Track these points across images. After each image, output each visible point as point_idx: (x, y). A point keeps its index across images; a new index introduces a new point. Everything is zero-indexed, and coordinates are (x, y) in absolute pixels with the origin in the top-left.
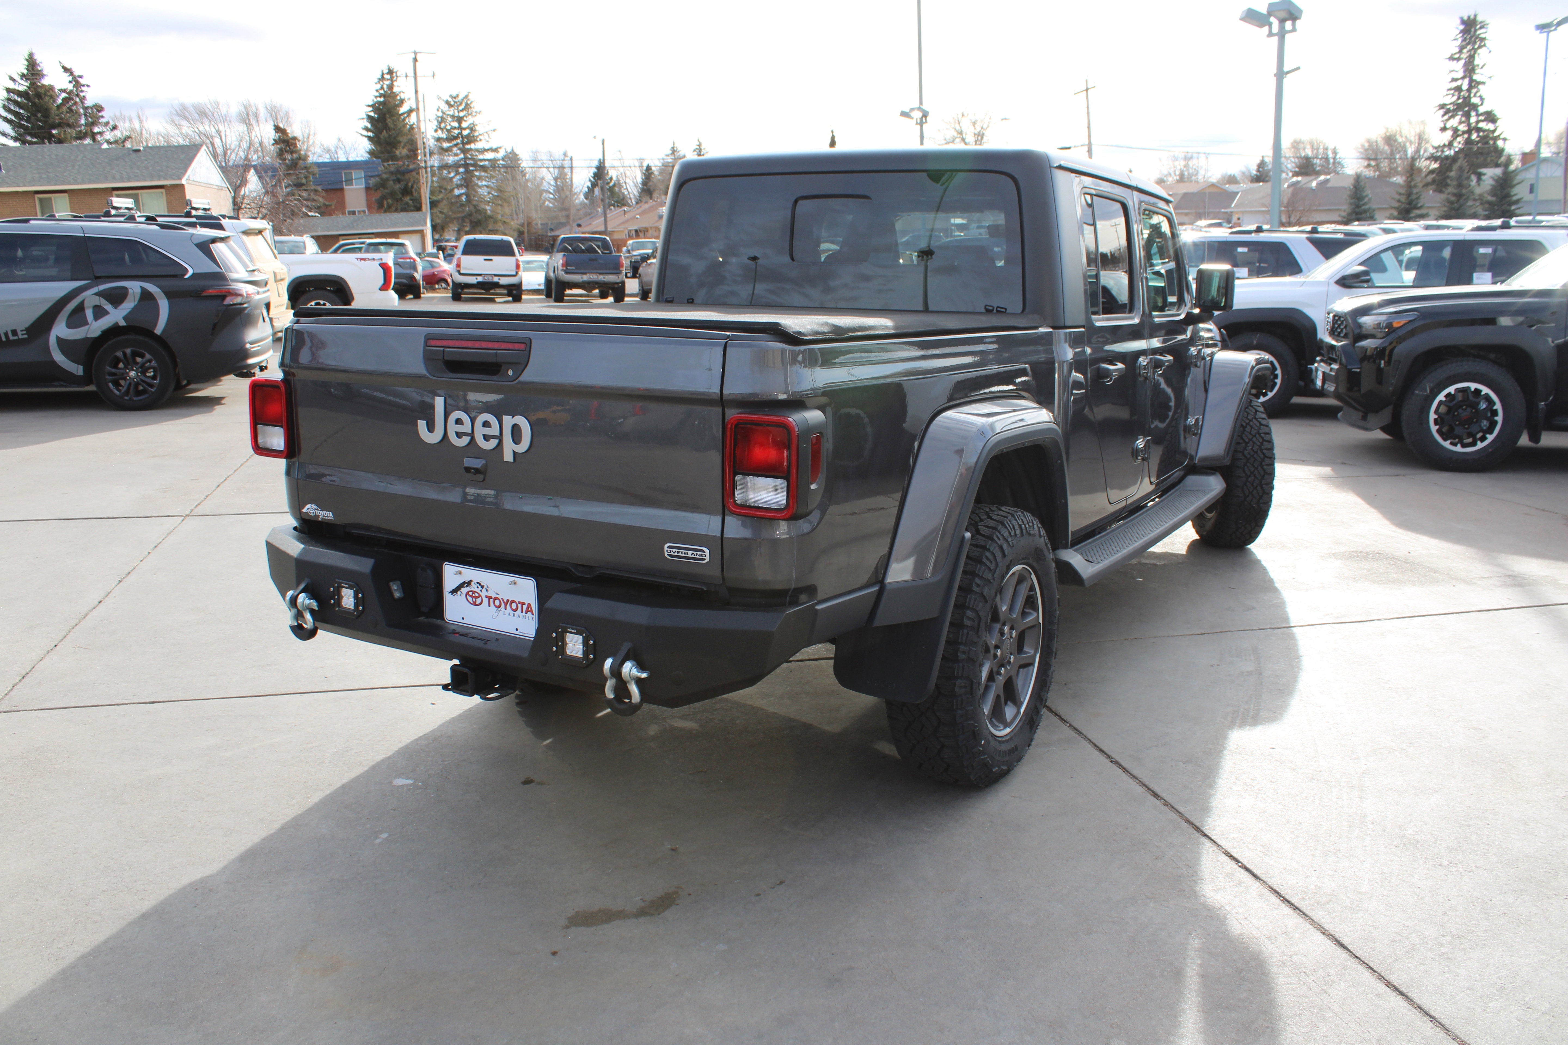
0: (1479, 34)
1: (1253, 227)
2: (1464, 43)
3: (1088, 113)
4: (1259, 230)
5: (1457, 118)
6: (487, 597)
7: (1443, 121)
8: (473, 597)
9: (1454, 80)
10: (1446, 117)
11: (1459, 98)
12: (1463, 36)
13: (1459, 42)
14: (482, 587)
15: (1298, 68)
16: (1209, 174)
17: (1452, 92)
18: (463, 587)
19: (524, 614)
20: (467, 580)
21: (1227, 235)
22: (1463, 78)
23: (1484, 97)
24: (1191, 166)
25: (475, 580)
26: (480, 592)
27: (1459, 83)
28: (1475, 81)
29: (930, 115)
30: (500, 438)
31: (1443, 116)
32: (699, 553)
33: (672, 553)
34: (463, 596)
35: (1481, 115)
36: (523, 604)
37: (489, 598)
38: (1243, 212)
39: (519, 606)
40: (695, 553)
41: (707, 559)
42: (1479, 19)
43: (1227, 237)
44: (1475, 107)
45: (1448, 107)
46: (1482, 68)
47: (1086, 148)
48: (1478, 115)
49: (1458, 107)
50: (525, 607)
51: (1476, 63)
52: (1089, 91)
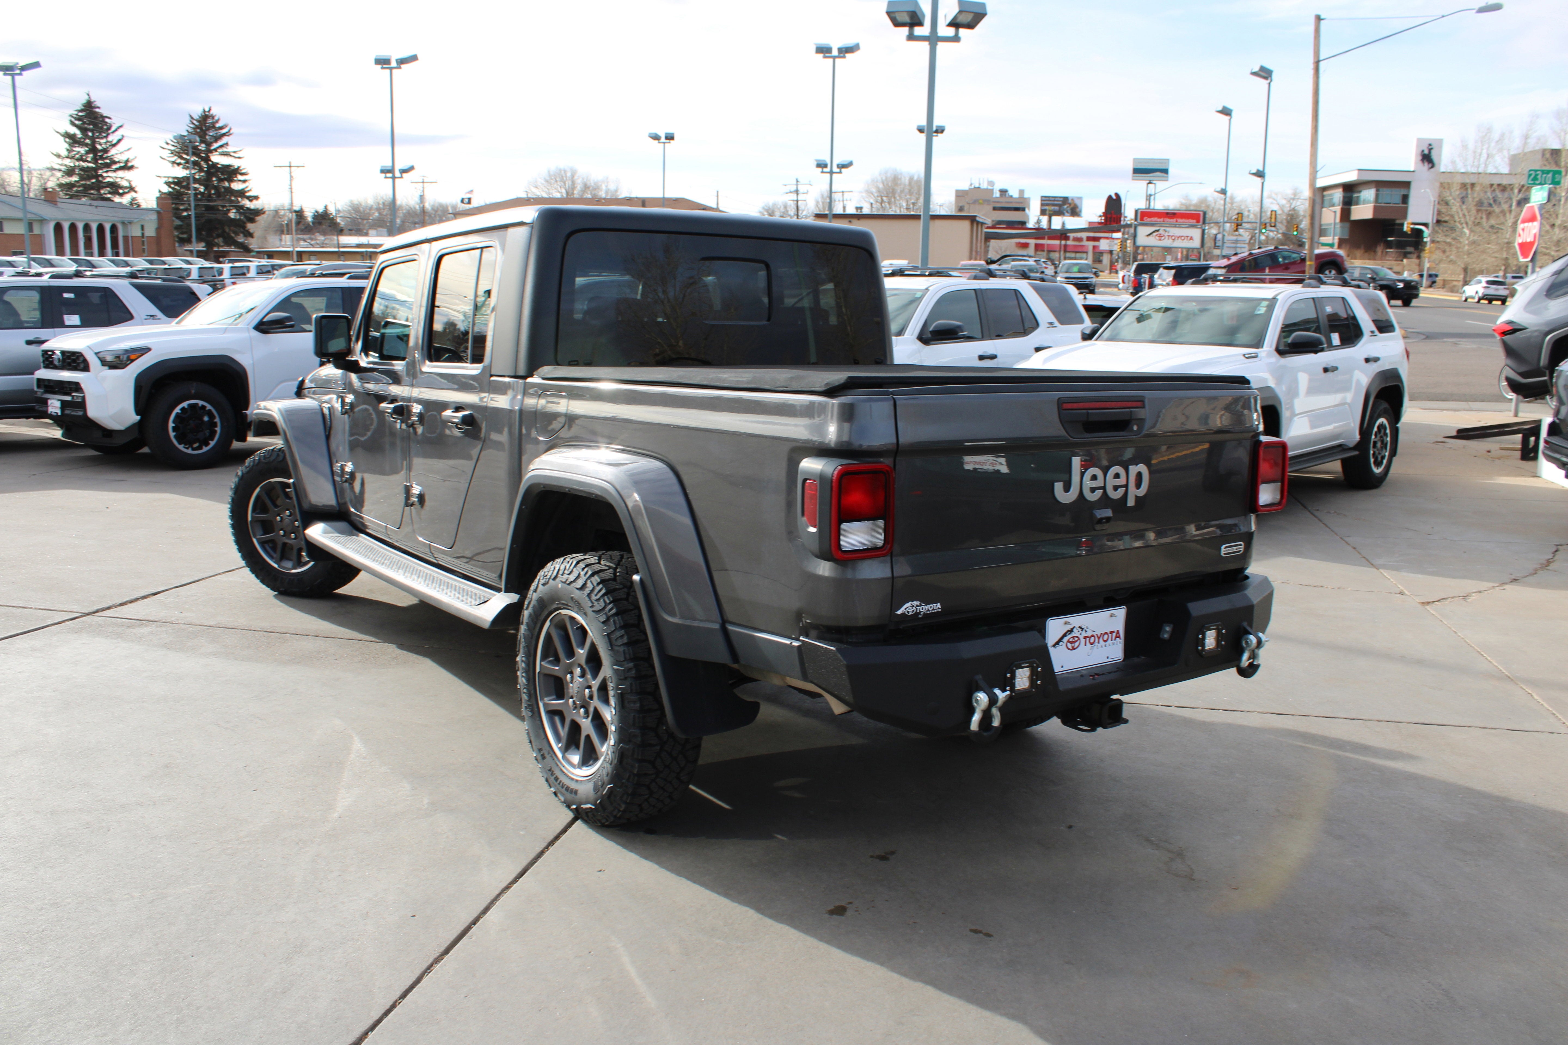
8: (1072, 643)
14: (1083, 629)
26: (1079, 636)
30: (1126, 486)
33: (1224, 552)
34: (1065, 644)
36: (1113, 632)
37: (1086, 637)
39: (1111, 635)
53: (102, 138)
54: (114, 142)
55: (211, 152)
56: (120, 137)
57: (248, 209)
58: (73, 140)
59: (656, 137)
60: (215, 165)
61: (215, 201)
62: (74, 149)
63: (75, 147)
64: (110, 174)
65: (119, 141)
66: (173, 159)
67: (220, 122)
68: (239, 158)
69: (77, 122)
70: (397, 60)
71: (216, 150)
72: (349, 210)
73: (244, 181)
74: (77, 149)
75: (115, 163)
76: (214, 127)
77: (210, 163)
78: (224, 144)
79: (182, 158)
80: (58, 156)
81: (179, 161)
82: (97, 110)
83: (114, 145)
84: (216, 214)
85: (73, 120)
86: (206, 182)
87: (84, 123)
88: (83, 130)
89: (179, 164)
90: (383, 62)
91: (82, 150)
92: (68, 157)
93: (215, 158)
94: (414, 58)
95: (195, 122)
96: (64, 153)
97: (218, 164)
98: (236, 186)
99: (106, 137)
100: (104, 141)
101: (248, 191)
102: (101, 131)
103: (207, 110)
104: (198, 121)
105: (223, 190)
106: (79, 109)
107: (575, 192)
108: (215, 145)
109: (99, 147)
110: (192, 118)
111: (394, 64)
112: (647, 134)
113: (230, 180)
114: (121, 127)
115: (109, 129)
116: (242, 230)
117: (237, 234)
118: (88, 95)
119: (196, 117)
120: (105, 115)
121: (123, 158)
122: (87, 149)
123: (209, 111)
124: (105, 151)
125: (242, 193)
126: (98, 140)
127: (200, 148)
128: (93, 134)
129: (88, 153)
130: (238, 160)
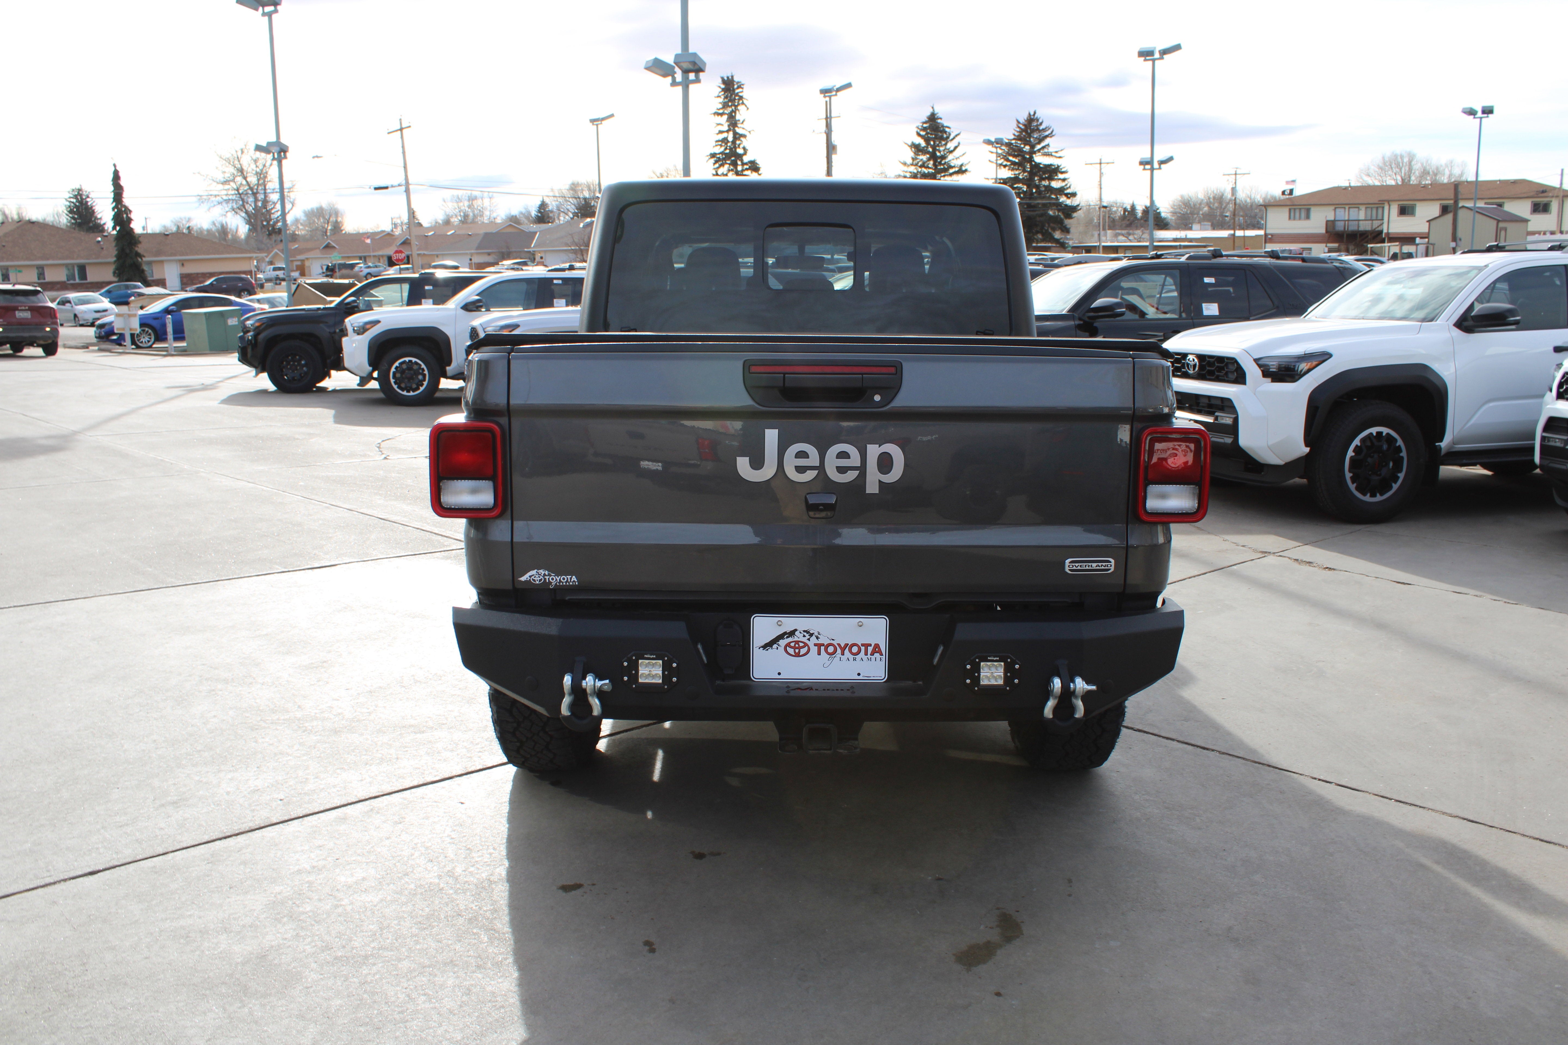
0: (738, 93)
1: (567, 265)
2: (726, 100)
3: (404, 153)
4: (571, 268)
5: (726, 166)
6: (815, 645)
7: (714, 169)
8: (794, 648)
9: (721, 132)
10: (717, 165)
11: (726, 149)
12: (724, 94)
13: (721, 100)
14: (811, 635)
15: (612, 116)
16: (495, 215)
17: (720, 143)
18: (783, 639)
19: (869, 656)
20: (789, 630)
21: (545, 272)
22: (727, 131)
23: (747, 148)
24: (476, 207)
25: (801, 628)
26: (807, 642)
27: (725, 135)
28: (738, 133)
29: (290, 149)
30: (862, 469)
31: (714, 164)
32: (1104, 564)
33: (1074, 568)
34: (782, 649)
35: (746, 164)
36: (867, 646)
37: (819, 646)
38: (545, 251)
39: (863, 648)
40: (1100, 564)
41: (1112, 569)
42: (736, 79)
43: (545, 274)
44: (740, 157)
45: (718, 156)
46: (742, 123)
47: (403, 188)
48: (743, 164)
49: (727, 156)
50: (870, 649)
51: (737, 118)
52: (404, 131)
53: (941, 146)
54: (952, 149)
55: (1035, 153)
56: (956, 145)
57: (1066, 205)
58: (917, 148)
59: (1471, 112)
60: (1037, 165)
61: (1036, 199)
62: (918, 157)
63: (919, 155)
64: (946, 178)
65: (956, 148)
66: (1000, 162)
67: (1043, 124)
68: (1060, 157)
69: (923, 133)
70: (1159, 51)
71: (1039, 150)
72: (1179, 205)
73: (1064, 180)
74: (921, 157)
75: (952, 167)
76: (1038, 129)
77: (1033, 163)
78: (1046, 145)
79: (1008, 160)
80: (905, 164)
81: (1005, 163)
82: (939, 121)
83: (951, 152)
84: (1035, 211)
85: (919, 131)
86: (1029, 182)
87: (927, 134)
88: (927, 140)
89: (1005, 166)
90: (1146, 54)
91: (924, 158)
92: (912, 165)
93: (1039, 159)
94: (1177, 47)
95: (1021, 126)
96: (910, 161)
97: (1040, 164)
98: (1055, 184)
99: (946, 144)
100: (942, 149)
101: (1067, 188)
102: (942, 139)
103: (1032, 113)
104: (1024, 125)
105: (1043, 189)
106: (924, 121)
107: (1413, 178)
108: (1038, 147)
109: (938, 154)
110: (1018, 122)
111: (1157, 55)
112: (1461, 110)
113: (1051, 179)
114: (958, 134)
115: (948, 137)
116: (1059, 226)
117: (1054, 230)
118: (933, 108)
119: (1022, 121)
120: (945, 125)
121: (957, 163)
122: (928, 156)
123: (1034, 115)
124: (943, 157)
125: (1061, 191)
126: (937, 148)
127: (1024, 150)
128: (934, 143)
129: (929, 160)
130: (1058, 159)
